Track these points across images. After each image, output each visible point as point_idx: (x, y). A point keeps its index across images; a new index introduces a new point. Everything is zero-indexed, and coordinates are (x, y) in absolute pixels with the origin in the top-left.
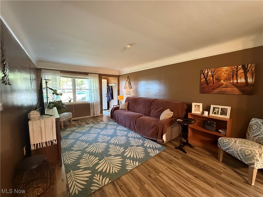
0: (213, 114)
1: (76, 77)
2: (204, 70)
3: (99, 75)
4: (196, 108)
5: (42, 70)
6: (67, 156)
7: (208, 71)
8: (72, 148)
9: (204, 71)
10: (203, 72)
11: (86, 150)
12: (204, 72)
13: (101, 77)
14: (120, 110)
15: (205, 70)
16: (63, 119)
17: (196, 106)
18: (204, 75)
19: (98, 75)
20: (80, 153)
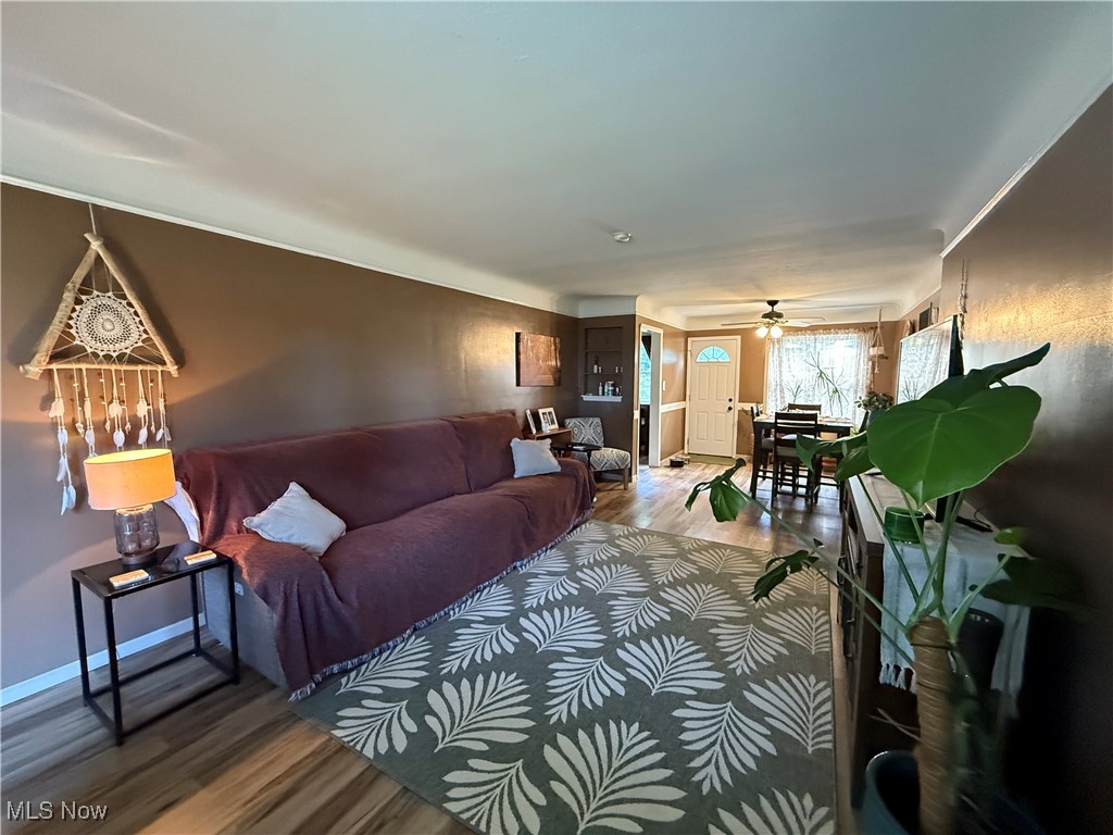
6: (814, 634)
8: (784, 651)
11: (745, 615)
20: (767, 618)
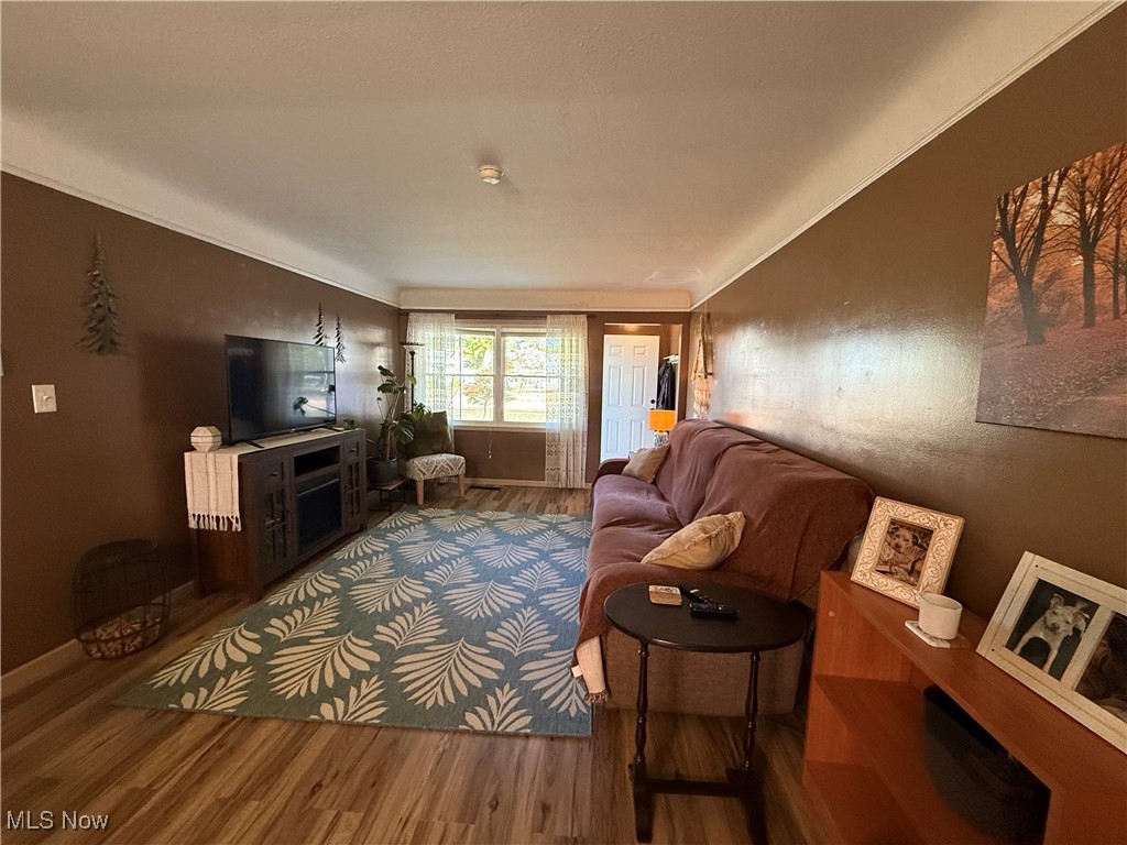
0: (1014, 656)
1: (505, 330)
2: (1019, 191)
3: (591, 316)
4: (897, 547)
5: (412, 316)
7: (1045, 193)
9: (1011, 208)
10: (1004, 212)
12: (1017, 213)
13: (600, 324)
14: (626, 475)
15: (1024, 194)
16: (424, 474)
17: (902, 532)
18: (1010, 242)
19: (584, 318)
